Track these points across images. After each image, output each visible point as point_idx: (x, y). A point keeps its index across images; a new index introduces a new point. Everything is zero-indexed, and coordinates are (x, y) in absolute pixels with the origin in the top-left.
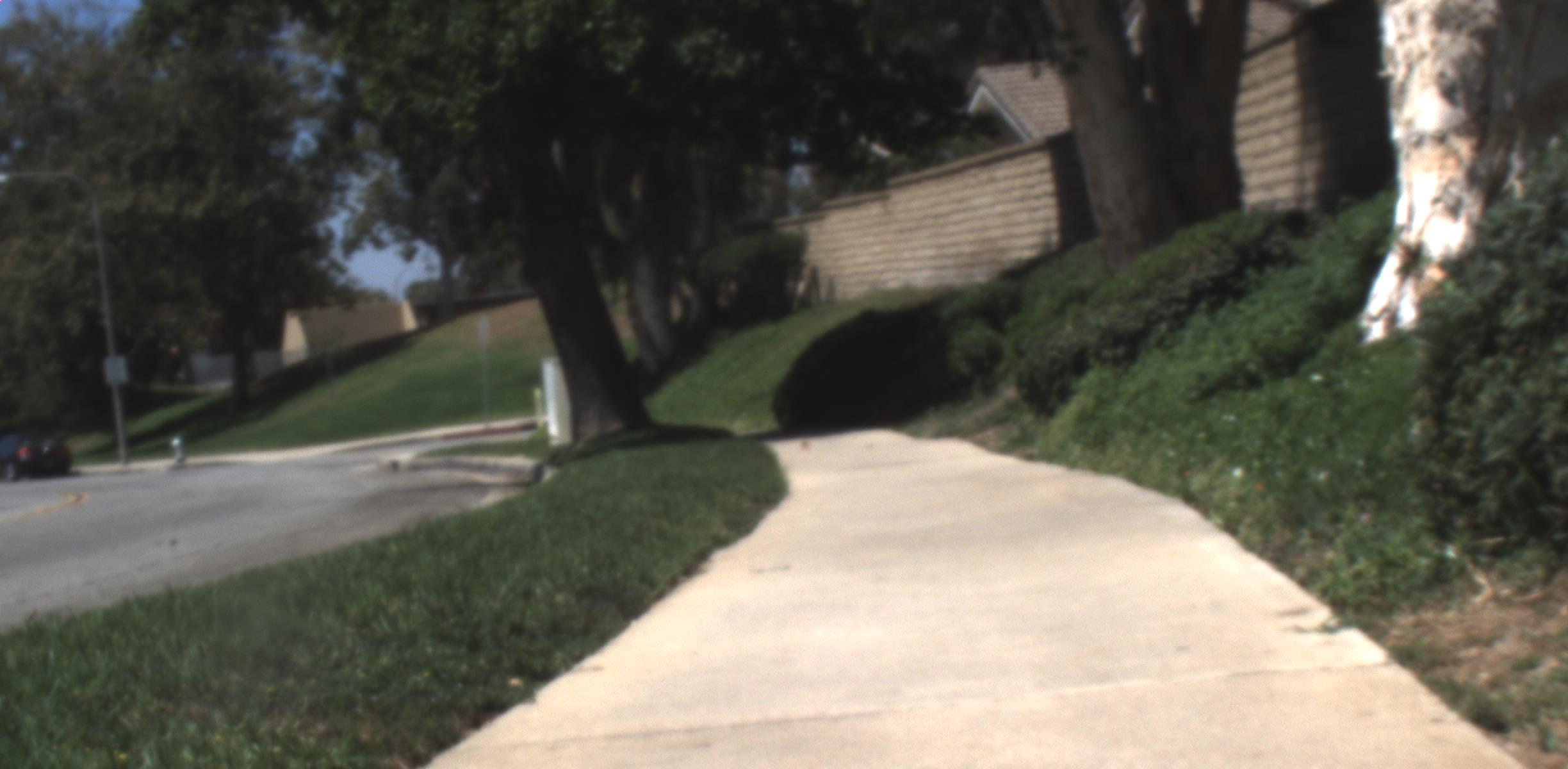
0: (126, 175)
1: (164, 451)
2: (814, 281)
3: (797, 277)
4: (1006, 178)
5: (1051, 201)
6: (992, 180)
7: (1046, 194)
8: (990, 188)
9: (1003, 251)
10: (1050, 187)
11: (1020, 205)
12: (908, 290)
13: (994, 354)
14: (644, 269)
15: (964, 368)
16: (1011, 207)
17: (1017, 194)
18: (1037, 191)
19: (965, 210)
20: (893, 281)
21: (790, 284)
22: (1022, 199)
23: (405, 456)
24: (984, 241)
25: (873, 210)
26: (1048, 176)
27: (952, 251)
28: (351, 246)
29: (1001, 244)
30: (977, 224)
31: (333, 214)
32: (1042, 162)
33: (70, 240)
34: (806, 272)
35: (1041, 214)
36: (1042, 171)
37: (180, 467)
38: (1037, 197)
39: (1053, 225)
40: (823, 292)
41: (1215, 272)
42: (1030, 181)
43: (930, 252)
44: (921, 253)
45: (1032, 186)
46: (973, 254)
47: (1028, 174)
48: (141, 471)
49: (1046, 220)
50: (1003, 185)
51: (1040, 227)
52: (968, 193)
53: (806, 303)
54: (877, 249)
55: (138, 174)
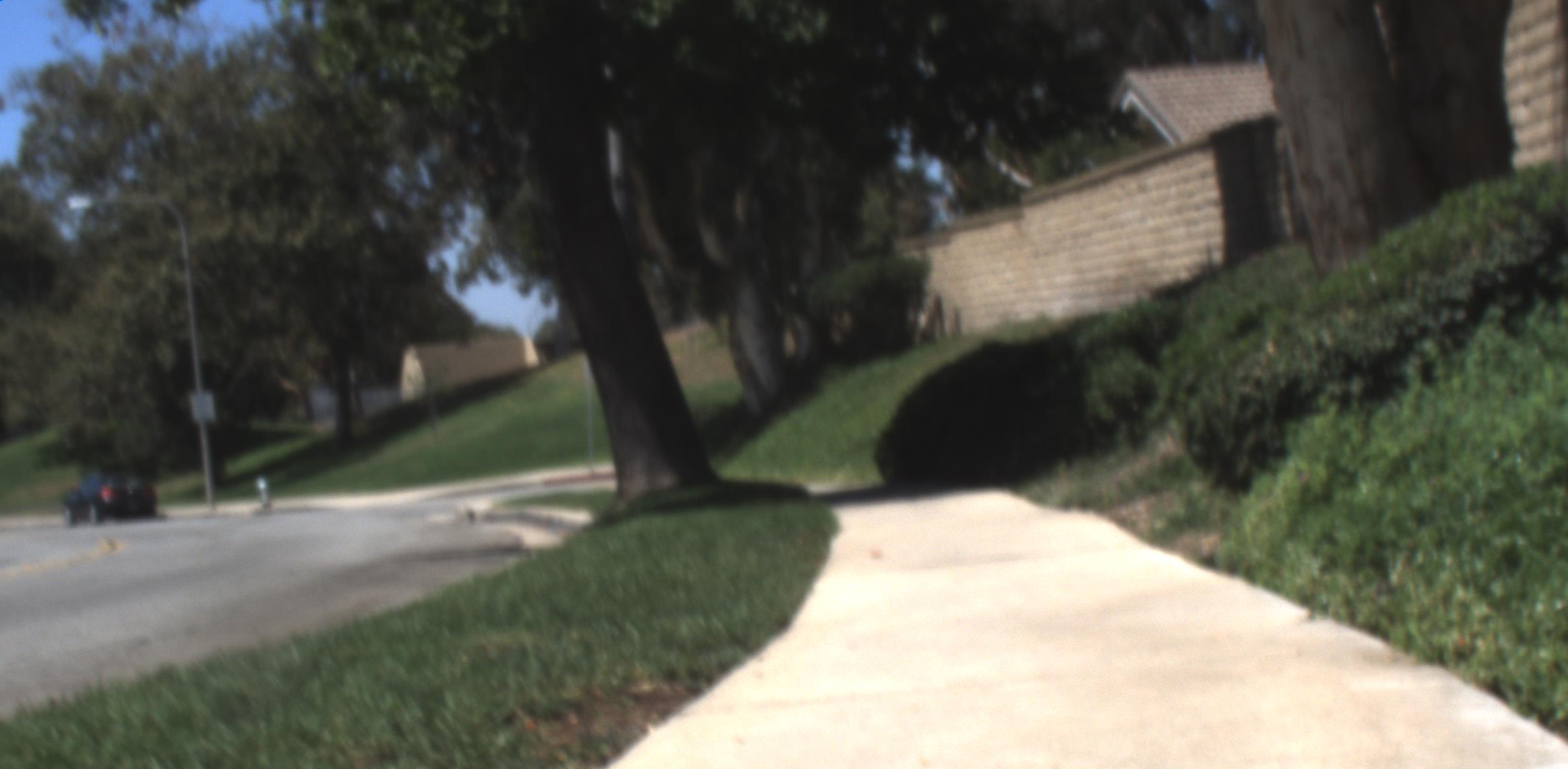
0: (224, 201)
1: (251, 493)
2: (938, 311)
3: (919, 306)
4: (1158, 187)
5: (1215, 212)
6: (1143, 189)
7: (1208, 203)
8: (1140, 199)
9: (1155, 273)
10: (1214, 194)
11: (1177, 218)
12: (1043, 319)
13: (1145, 394)
14: (747, 298)
15: (1105, 412)
16: (1166, 220)
17: (1172, 204)
18: (1198, 199)
19: (1112, 227)
20: (1026, 310)
21: (911, 316)
22: (1179, 210)
23: (481, 505)
24: (1130, 264)
25: (1004, 231)
26: (1212, 181)
27: (1094, 275)
28: (465, 279)
29: (1153, 265)
30: (1125, 243)
31: (448, 245)
32: (1205, 163)
33: (164, 269)
34: (929, 302)
35: (1202, 227)
36: (1203, 175)
37: (266, 511)
38: (1198, 208)
39: (1218, 240)
40: (948, 325)
41: (1512, 259)
42: (1190, 187)
43: (1069, 278)
44: (1059, 280)
45: (1191, 195)
46: (1120, 279)
47: (1186, 180)
48: (226, 516)
49: (1208, 234)
50: (1154, 194)
51: (1201, 243)
52: (1114, 205)
53: (928, 337)
54: (1009, 275)
55: (237, 199)
